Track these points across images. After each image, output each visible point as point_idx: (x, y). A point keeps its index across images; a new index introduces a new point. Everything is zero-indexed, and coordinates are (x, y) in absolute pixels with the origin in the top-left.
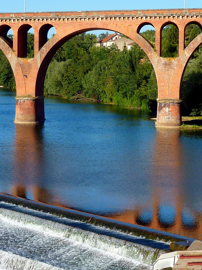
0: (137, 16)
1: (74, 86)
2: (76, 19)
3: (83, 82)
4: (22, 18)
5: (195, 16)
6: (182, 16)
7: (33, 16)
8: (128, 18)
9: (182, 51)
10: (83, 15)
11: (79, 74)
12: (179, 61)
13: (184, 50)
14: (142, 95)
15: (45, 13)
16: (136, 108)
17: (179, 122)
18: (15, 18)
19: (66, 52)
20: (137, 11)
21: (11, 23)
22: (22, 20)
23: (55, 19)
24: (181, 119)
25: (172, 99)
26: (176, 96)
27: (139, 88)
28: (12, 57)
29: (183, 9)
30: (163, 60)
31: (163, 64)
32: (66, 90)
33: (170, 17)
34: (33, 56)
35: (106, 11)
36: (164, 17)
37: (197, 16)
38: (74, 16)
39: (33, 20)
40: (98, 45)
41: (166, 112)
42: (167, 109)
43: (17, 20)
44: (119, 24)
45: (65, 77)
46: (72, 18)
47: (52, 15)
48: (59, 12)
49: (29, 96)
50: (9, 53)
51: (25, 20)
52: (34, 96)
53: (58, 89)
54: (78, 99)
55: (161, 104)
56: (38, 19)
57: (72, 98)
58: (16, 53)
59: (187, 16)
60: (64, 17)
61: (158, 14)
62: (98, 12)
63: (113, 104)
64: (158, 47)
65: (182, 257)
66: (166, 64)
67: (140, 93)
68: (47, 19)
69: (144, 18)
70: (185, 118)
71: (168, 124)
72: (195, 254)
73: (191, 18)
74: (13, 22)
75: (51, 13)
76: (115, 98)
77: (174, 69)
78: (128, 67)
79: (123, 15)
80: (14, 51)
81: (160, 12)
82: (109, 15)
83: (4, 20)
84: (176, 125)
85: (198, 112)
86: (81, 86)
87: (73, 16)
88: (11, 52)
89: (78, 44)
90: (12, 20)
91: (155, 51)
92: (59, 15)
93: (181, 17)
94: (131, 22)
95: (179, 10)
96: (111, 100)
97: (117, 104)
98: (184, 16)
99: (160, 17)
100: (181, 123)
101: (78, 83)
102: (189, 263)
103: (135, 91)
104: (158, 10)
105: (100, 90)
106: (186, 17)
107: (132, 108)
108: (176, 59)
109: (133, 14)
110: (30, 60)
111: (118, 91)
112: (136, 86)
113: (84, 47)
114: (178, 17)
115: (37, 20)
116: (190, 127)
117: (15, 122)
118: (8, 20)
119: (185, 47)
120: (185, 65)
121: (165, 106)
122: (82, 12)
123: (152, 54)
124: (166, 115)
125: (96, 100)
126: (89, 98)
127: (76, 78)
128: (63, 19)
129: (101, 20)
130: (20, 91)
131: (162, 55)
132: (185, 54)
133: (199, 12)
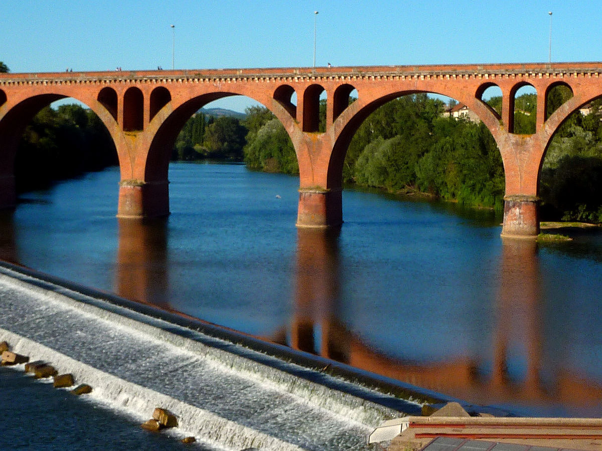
0: (476, 74)
1: (403, 174)
2: (387, 77)
3: (417, 169)
4: (310, 75)
5: (562, 74)
6: (543, 74)
7: (325, 71)
8: (463, 75)
9: (542, 125)
10: (397, 72)
11: (412, 157)
12: (537, 139)
13: (544, 123)
14: (496, 189)
15: (342, 68)
16: (487, 208)
17: (534, 229)
18: (299, 75)
19: (398, 126)
20: (476, 65)
21: (295, 82)
22: (310, 78)
23: (357, 77)
24: (538, 225)
25: (524, 196)
26: (532, 191)
27: (493, 179)
29: (543, 64)
30: (513, 138)
31: (513, 144)
32: (392, 180)
33: (524, 74)
34: (324, 131)
35: (430, 66)
36: (516, 75)
37: (564, 74)
38: (385, 72)
39: (325, 78)
40: (446, 115)
41: (515, 215)
42: (517, 211)
43: (302, 78)
44: (449, 85)
45: (391, 162)
46: (381, 75)
47: (352, 72)
48: (362, 67)
49: (318, 188)
50: (290, 125)
51: (313, 78)
52: (325, 188)
53: (382, 179)
54: (408, 193)
55: (509, 203)
56: (333, 78)
57: (398, 192)
58: (301, 124)
59: (550, 74)
60: (369, 74)
61: (507, 70)
62: (419, 66)
63: (457, 201)
64: (506, 118)
65: (413, 425)
66: (516, 144)
67: (494, 186)
68: (345, 78)
69: (486, 75)
70: (551, 225)
71: (517, 233)
72: (437, 422)
73: (555, 77)
74: (297, 81)
75: (351, 68)
76: (459, 193)
77: (529, 151)
78: (477, 147)
79: (456, 71)
80: (297, 123)
81: (510, 68)
82: (436, 71)
83: (285, 78)
84: (530, 235)
85: (573, 215)
86: (414, 176)
87: (382, 73)
88: (293, 123)
89: (417, 114)
90: (296, 78)
91: (502, 124)
92: (362, 71)
93: (540, 74)
94: (466, 81)
95: (538, 64)
96: (454, 195)
97: (461, 202)
98: (545, 74)
99: (509, 75)
100: (539, 231)
101: (408, 171)
102: (417, 435)
103: (487, 184)
104: (507, 64)
105: (440, 181)
106: (548, 74)
107: (481, 208)
108: (533, 136)
109: (470, 71)
110: (320, 136)
111: (464, 182)
112: (488, 176)
113: (425, 118)
114: (536, 74)
115: (331, 78)
116: (551, 237)
117: (296, 225)
118: (290, 78)
119: (546, 119)
120: (546, 145)
121: (514, 206)
122: (396, 67)
123: (497, 129)
124: (516, 219)
125: (434, 195)
126: (424, 192)
127: (407, 163)
128: (369, 77)
129: (423, 79)
130: (305, 180)
131: (511, 130)
132: (546, 129)
133: (568, 68)
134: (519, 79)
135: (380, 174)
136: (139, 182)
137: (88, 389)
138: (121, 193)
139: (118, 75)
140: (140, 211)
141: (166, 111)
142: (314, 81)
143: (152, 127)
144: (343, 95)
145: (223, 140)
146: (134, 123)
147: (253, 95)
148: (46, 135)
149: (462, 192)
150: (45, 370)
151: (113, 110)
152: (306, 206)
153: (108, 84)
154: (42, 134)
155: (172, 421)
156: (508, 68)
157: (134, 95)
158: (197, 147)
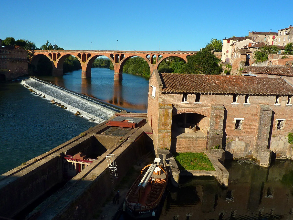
0: (146, 53)
1: (136, 71)
3: (138, 70)
7: (119, 51)
11: (138, 68)
15: (122, 51)
18: (114, 52)
20: (146, 51)
28: (113, 62)
29: (157, 51)
44: (141, 55)
45: (134, 69)
49: (118, 73)
54: (137, 74)
57: (135, 74)
58: (115, 61)
60: (127, 52)
64: (151, 61)
65: (116, 114)
66: (152, 66)
69: (148, 53)
72: (121, 114)
77: (155, 67)
79: (142, 52)
82: (139, 52)
87: (129, 52)
92: (125, 52)
94: (144, 54)
98: (158, 53)
102: (115, 116)
105: (142, 72)
108: (155, 64)
110: (118, 63)
114: (156, 53)
115: (120, 53)
117: (114, 80)
118: (112, 52)
119: (158, 61)
120: (158, 66)
123: (149, 63)
125: (141, 75)
126: (139, 74)
129: (136, 53)
130: (115, 71)
131: (152, 63)
132: (158, 63)
133: (162, 52)
134: (153, 54)
135: (132, 71)
136: (85, 71)
137: (67, 108)
138: (82, 73)
139: (81, 51)
140: (85, 76)
141: (90, 58)
142: (117, 53)
143: (88, 61)
144: (122, 56)
145: (106, 64)
146: (84, 60)
147: (106, 55)
148: (71, 62)
149: (146, 74)
150: (60, 105)
151: (80, 58)
152: (116, 76)
153: (79, 53)
154: (70, 62)
155: (80, 113)
156: (151, 52)
157: (84, 55)
158: (101, 65)
